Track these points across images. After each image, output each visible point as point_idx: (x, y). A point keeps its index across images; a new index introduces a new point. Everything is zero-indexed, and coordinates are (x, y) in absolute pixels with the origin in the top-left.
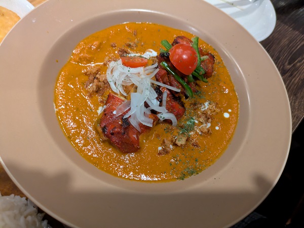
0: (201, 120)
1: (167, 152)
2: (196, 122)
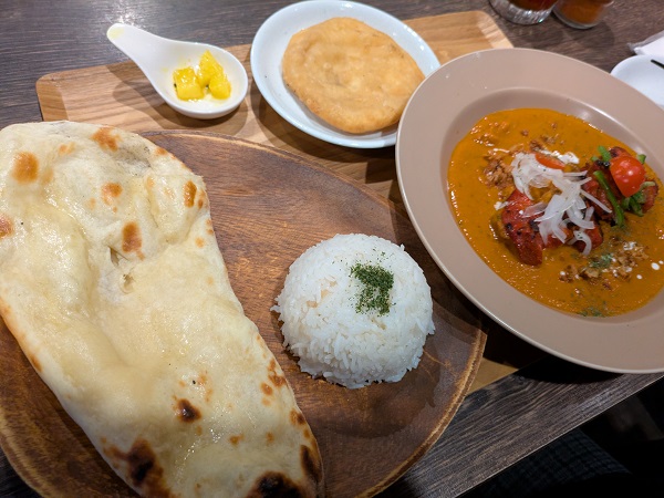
0: (621, 260)
1: (571, 281)
2: (614, 260)
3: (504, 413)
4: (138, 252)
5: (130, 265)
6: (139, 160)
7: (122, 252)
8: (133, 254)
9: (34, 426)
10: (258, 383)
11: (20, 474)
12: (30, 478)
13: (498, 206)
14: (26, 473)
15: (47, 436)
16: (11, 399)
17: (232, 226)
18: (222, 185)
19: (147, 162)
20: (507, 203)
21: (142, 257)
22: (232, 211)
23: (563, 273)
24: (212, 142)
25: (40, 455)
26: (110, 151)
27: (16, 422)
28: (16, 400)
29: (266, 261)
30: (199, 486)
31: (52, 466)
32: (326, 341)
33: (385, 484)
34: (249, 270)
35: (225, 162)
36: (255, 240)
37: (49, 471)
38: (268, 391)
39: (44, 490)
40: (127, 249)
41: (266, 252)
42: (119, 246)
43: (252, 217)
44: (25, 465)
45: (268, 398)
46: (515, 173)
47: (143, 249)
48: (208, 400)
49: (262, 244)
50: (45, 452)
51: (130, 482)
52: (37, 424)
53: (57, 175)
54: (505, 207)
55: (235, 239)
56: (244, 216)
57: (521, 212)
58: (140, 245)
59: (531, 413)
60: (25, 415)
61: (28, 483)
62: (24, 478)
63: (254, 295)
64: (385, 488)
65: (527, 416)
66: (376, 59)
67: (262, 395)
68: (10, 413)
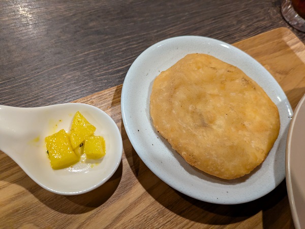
66: (232, 94)
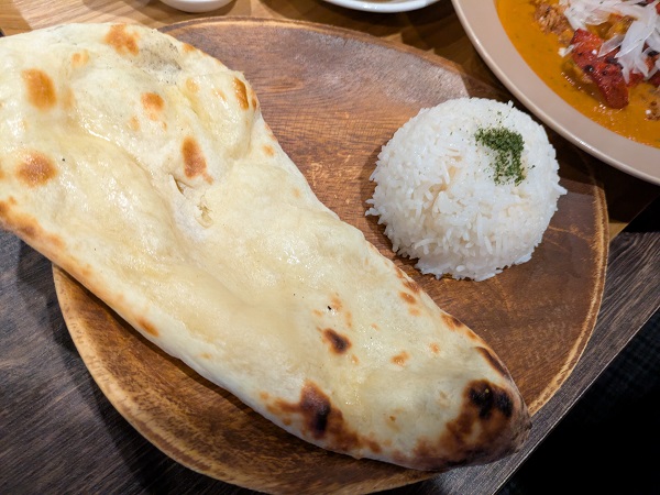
3: (622, 273)
4: (204, 175)
5: (198, 194)
6: (166, 63)
7: (185, 179)
8: (198, 179)
9: (168, 403)
10: (396, 294)
11: (180, 461)
12: (193, 462)
13: (563, 52)
14: (187, 458)
15: (187, 411)
16: (129, 377)
17: (288, 128)
18: (264, 82)
19: (176, 64)
20: (572, 47)
21: (210, 180)
22: (284, 111)
23: (648, 112)
24: (240, 28)
25: (192, 434)
26: (130, 55)
27: (147, 404)
28: (135, 377)
29: (340, 161)
30: (393, 418)
31: (211, 442)
32: (465, 227)
33: (570, 368)
34: (324, 175)
35: (260, 52)
36: (320, 140)
37: (210, 448)
38: (410, 300)
39: (215, 472)
40: (190, 173)
41: (336, 151)
42: (181, 171)
43: (307, 114)
44: (182, 449)
45: (414, 307)
46: (567, 13)
47: (209, 170)
48: (350, 325)
49: (329, 143)
50: (196, 429)
51: (309, 437)
52: (170, 400)
53: (78, 96)
54: (572, 51)
55: (298, 143)
56: (299, 114)
57: (594, 52)
58: (204, 166)
59: (647, 267)
60: (153, 392)
61: (193, 468)
62: (187, 465)
63: (341, 203)
64: (571, 371)
65: (644, 270)
67: (406, 305)
68: (136, 394)
